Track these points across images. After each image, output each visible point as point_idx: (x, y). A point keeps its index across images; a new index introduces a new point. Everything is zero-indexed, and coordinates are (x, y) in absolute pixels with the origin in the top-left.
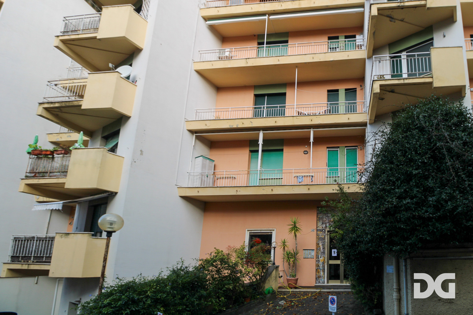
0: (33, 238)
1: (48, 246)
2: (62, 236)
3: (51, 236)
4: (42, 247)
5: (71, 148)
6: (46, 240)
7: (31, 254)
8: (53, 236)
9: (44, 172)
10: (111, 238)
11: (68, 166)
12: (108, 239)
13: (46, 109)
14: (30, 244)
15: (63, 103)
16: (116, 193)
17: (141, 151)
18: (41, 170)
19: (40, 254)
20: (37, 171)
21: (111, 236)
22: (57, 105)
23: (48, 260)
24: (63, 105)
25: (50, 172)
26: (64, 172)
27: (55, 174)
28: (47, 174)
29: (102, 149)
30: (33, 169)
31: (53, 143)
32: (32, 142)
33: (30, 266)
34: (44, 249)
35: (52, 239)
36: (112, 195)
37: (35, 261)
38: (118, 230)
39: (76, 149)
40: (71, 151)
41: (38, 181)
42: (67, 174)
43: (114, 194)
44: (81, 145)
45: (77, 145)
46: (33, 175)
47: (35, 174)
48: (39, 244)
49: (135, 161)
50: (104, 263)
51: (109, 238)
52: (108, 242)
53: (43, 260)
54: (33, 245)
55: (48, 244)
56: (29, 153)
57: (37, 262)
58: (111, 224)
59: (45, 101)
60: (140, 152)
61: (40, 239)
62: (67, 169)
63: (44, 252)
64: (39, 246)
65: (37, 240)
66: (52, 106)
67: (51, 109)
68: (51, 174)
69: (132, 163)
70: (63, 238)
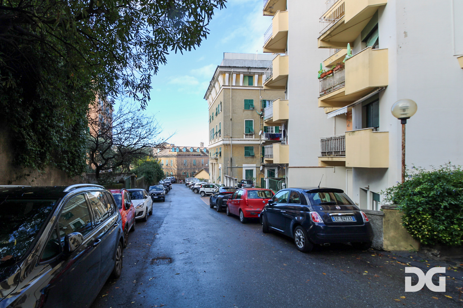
0: (332, 138)
1: (341, 143)
2: (350, 134)
3: (342, 136)
4: (338, 144)
5: (343, 61)
6: (339, 139)
7: (332, 150)
8: (344, 135)
9: (330, 88)
10: (406, 124)
11: (344, 77)
12: (404, 127)
13: (322, 40)
14: (330, 142)
15: (332, 28)
16: (386, 87)
17: (405, 33)
18: (328, 87)
19: (338, 150)
20: (326, 89)
21: (406, 123)
22: (328, 33)
23: (343, 154)
24: (332, 29)
25: (333, 87)
26: (342, 83)
27: (336, 87)
28: (332, 89)
29: (368, 49)
30: (323, 88)
31: (327, 67)
32: (319, 70)
33: (333, 158)
34: (339, 146)
35: (344, 137)
36: (382, 90)
37: (335, 155)
38: (412, 115)
39: (347, 60)
40: (344, 63)
41: (328, 96)
42: (345, 84)
43: (384, 88)
44: (350, 55)
45: (347, 57)
46: (324, 93)
47: (325, 91)
48: (336, 142)
49: (400, 46)
50: (404, 151)
51: (404, 125)
52: (404, 129)
53: (340, 154)
54: (332, 144)
55: (341, 141)
56: (319, 78)
57: (337, 156)
58: (404, 110)
59: (321, 34)
60: (404, 35)
61: (335, 139)
62: (344, 80)
63: (339, 148)
64: (336, 144)
65: (334, 140)
66: (325, 35)
67: (326, 38)
68: (334, 88)
69: (397, 50)
70: (351, 136)
